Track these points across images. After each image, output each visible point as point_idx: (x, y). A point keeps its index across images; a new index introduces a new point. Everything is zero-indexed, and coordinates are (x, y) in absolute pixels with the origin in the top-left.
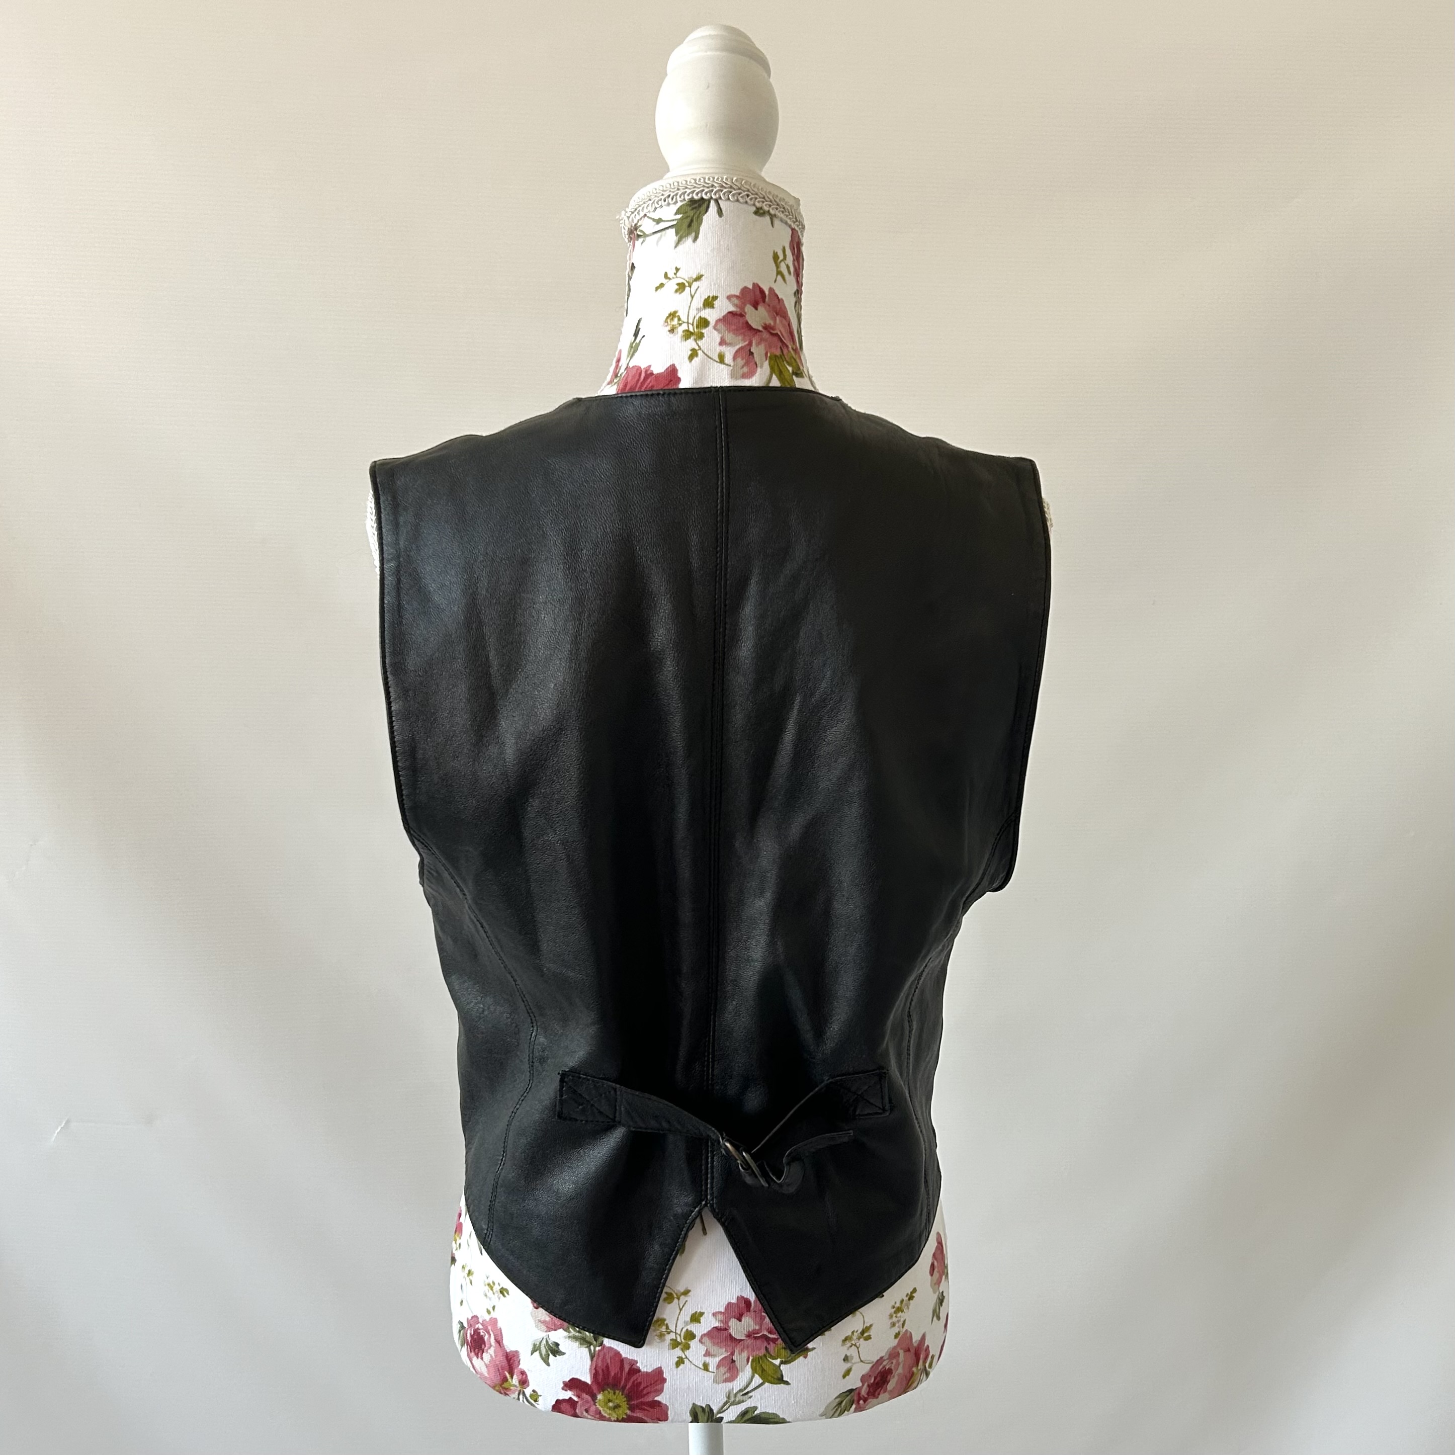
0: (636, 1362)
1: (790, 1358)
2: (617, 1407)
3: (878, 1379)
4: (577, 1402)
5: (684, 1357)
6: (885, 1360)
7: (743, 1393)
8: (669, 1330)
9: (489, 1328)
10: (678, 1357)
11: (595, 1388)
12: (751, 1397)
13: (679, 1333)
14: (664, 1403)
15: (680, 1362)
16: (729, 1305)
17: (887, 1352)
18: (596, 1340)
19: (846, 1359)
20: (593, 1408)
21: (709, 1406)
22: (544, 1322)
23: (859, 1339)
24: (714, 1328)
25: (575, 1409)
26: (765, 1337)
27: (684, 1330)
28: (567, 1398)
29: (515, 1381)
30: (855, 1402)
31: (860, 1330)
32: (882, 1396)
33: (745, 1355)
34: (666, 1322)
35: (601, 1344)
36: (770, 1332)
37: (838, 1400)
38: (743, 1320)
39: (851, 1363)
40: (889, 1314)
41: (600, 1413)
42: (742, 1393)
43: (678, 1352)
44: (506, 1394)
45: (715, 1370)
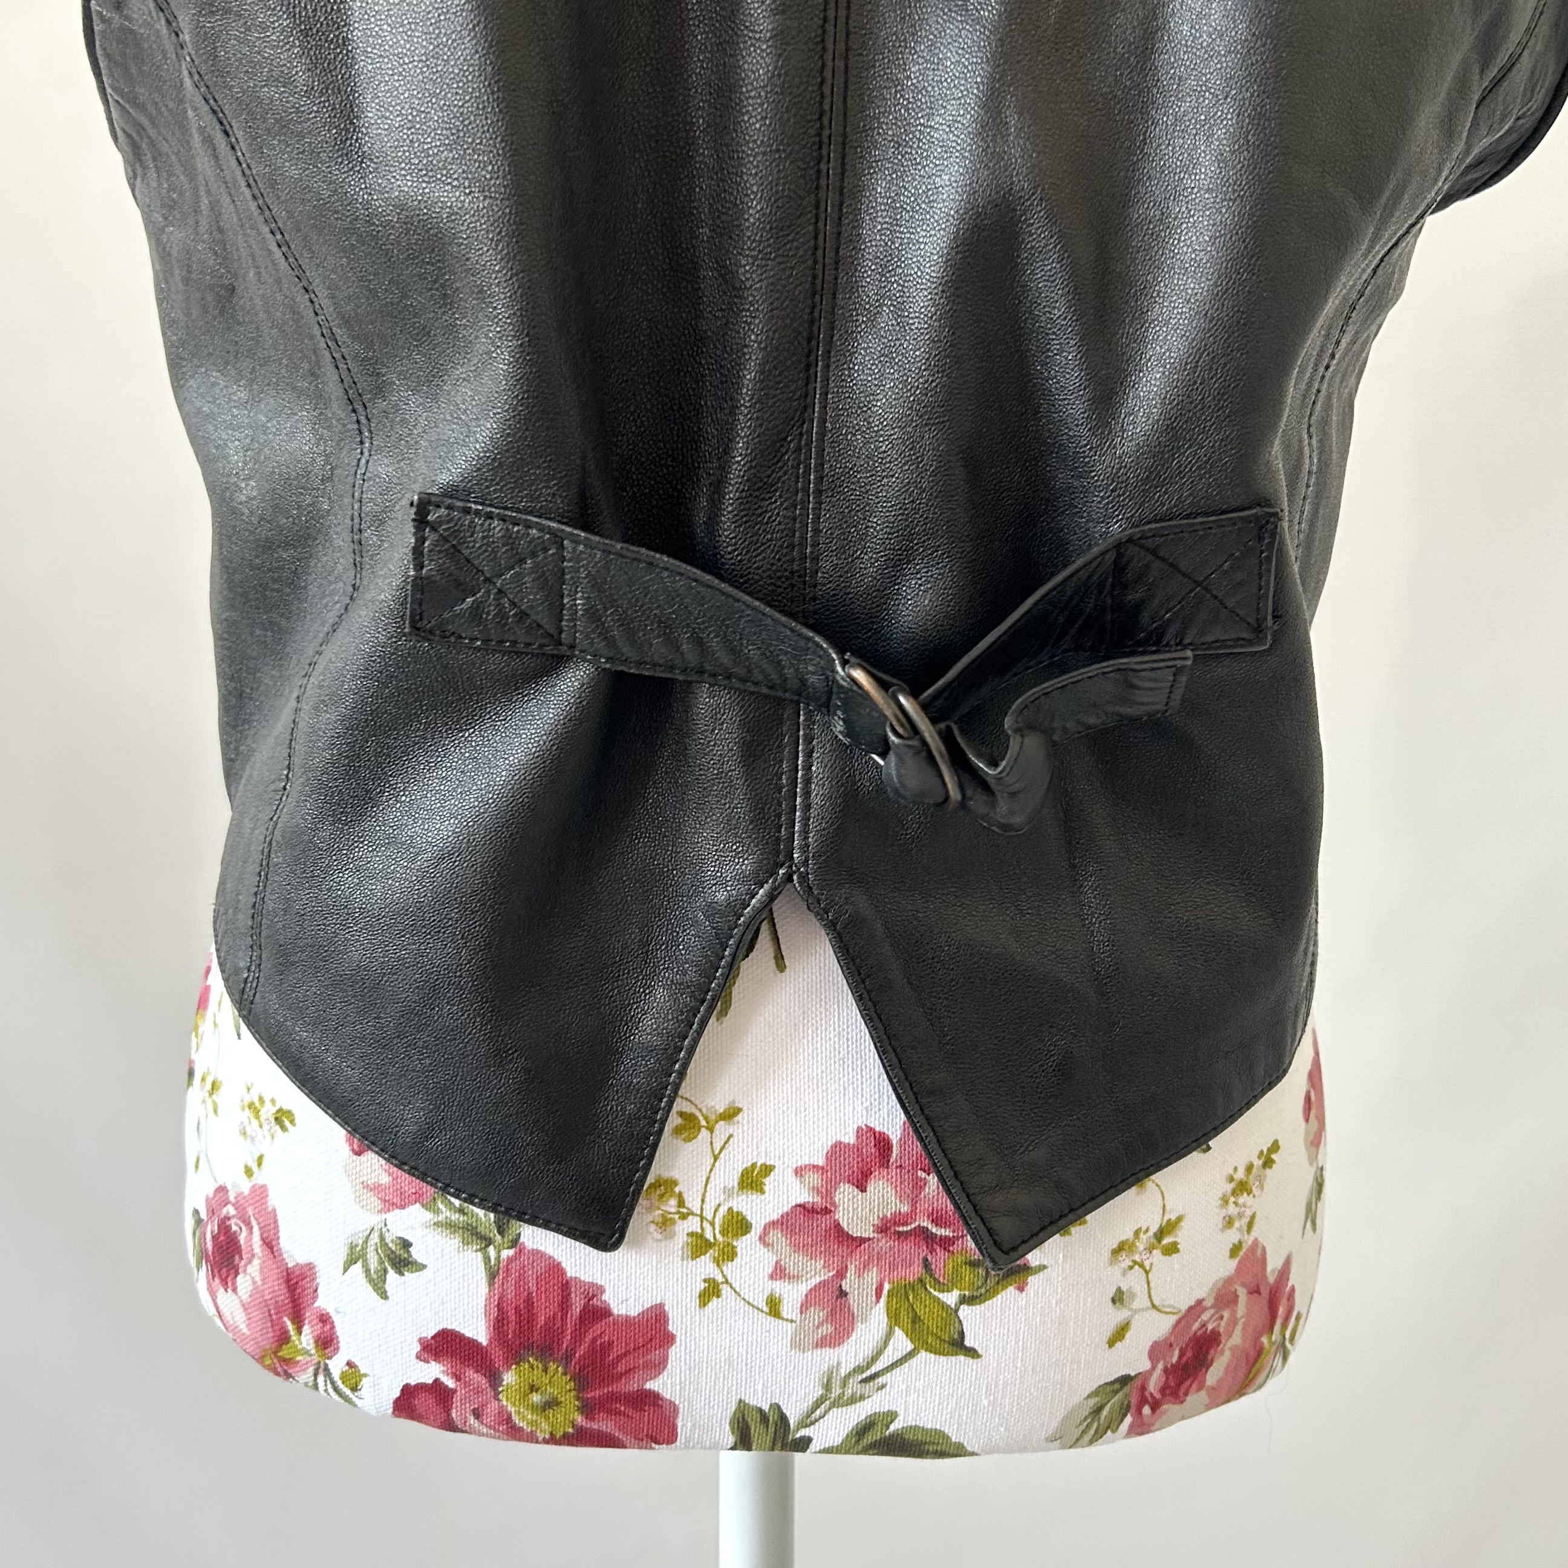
0: (601, 1290)
1: (983, 1290)
2: (551, 1404)
3: (1189, 1354)
4: (454, 1391)
5: (720, 1279)
6: (1206, 1309)
7: (864, 1375)
8: (685, 1211)
9: (250, 1212)
10: (705, 1281)
11: (497, 1356)
12: (883, 1387)
13: (710, 1217)
14: (668, 1397)
15: (711, 1291)
16: (837, 1150)
17: (1212, 1289)
18: (501, 1232)
19: (1118, 1298)
20: (492, 1407)
21: (779, 1407)
22: (376, 1189)
23: (1150, 1249)
24: (797, 1206)
25: (448, 1411)
26: (923, 1234)
27: (723, 1210)
28: (430, 1381)
29: (306, 1340)
30: (1133, 1410)
31: (1154, 1228)
32: (1195, 1398)
33: (872, 1276)
34: (677, 1190)
35: (515, 1242)
36: (936, 1222)
37: (1092, 1402)
38: (870, 1187)
39: (1131, 1310)
40: (1220, 1195)
41: (509, 1419)
42: (860, 1378)
43: (706, 1266)
44: (288, 1376)
45: (795, 1315)
